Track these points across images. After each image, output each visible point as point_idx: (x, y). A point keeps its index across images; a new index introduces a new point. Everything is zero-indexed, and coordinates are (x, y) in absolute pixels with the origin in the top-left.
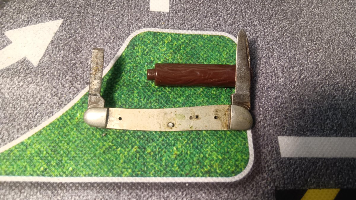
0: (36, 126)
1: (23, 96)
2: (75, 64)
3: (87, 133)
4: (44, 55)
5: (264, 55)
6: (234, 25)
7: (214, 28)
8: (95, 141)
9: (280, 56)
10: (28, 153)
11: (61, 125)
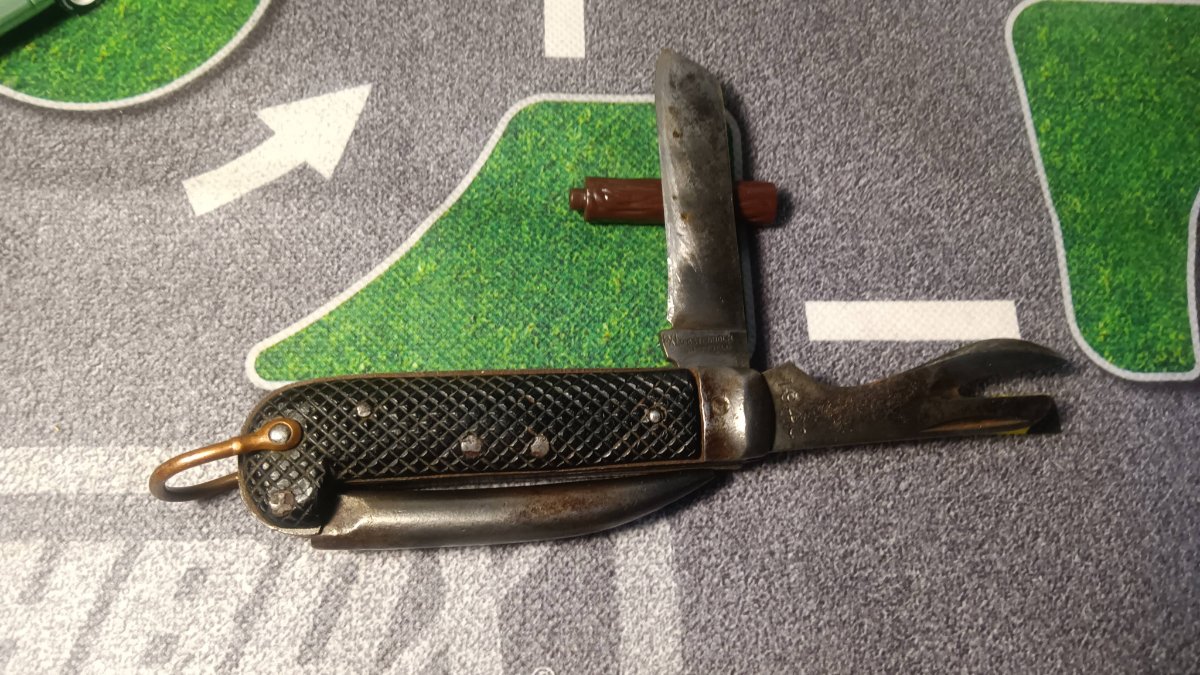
0: (341, 291)
1: (310, 235)
2: (403, 173)
3: (439, 301)
4: (343, 160)
5: (783, 141)
8: (456, 316)
9: (816, 141)
10: (332, 339)
11: (388, 287)
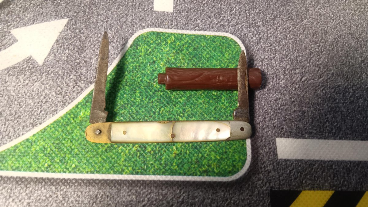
0: (40, 124)
1: (28, 94)
2: (79, 63)
4: (49, 55)
5: (266, 57)
6: (237, 26)
7: (218, 28)
9: (282, 57)
10: (33, 149)
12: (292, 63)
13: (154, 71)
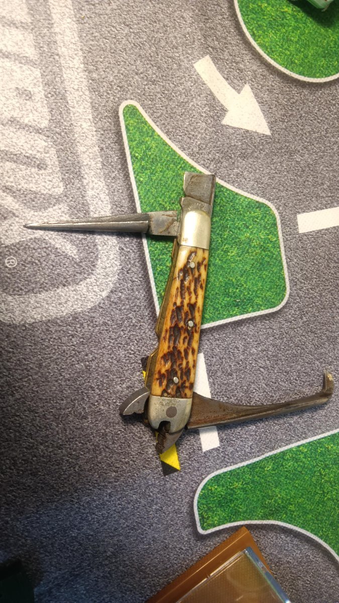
0: (170, 139)
1: (193, 119)
2: (231, 158)
3: (173, 185)
4: (233, 128)
5: (275, 331)
6: (298, 298)
7: (292, 280)
8: (168, 194)
9: (277, 346)
10: (147, 139)
11: (175, 160)
12: (274, 356)
13: (239, 229)
